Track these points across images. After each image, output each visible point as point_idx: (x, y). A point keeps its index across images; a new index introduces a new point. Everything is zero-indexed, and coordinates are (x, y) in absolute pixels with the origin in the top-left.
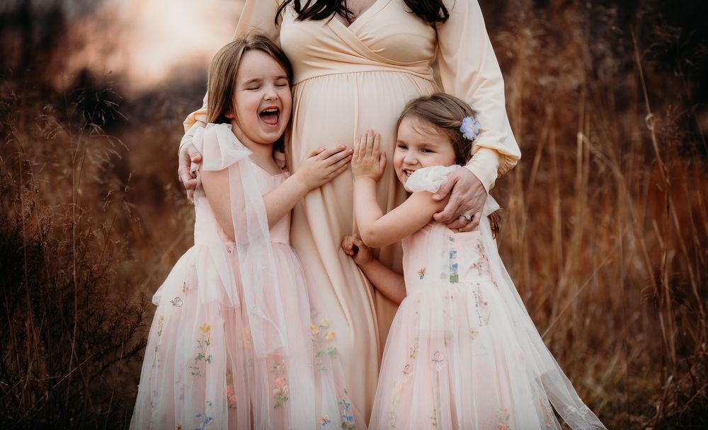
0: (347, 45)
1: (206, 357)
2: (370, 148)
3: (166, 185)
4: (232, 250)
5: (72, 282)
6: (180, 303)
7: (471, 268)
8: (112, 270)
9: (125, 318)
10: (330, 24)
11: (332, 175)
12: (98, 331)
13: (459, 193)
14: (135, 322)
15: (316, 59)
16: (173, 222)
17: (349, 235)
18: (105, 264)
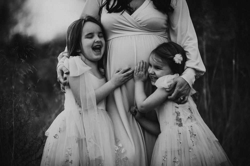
0: (130, 23)
1: (70, 161)
2: (142, 68)
3: (54, 84)
4: (81, 113)
5: (12, 126)
6: (57, 137)
7: (188, 119)
8: (30, 122)
9: (36, 143)
10: (123, 14)
11: (126, 80)
12: (24, 148)
13: (178, 88)
14: (40, 144)
15: (117, 30)
16: (56, 101)
17: (133, 106)
18: (27, 119)
